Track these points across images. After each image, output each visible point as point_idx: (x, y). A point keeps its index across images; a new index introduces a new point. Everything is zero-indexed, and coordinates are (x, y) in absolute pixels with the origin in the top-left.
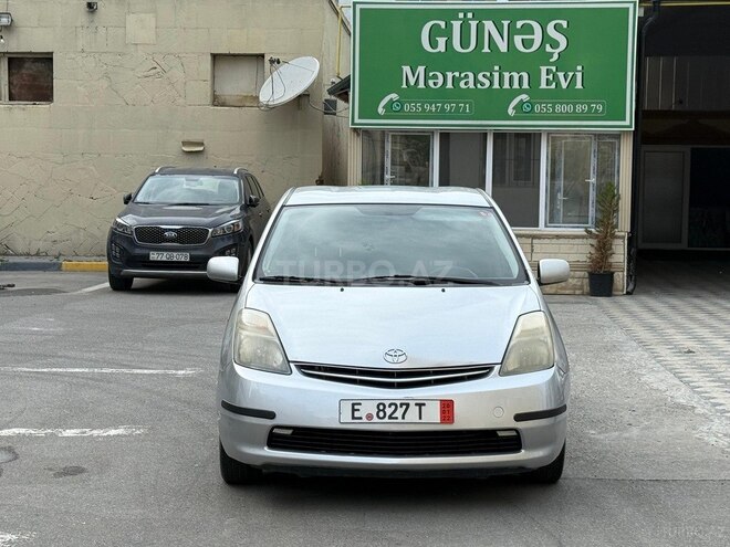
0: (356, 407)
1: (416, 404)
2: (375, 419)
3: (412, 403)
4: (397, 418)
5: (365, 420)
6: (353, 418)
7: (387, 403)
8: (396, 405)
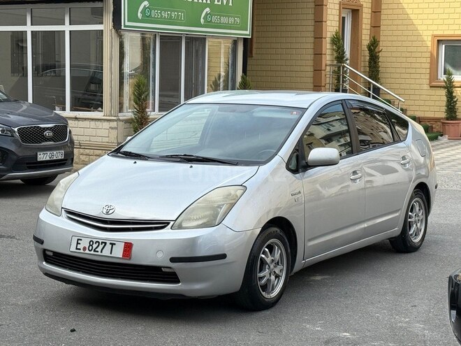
0: (79, 242)
1: (110, 244)
2: (87, 251)
3: (108, 242)
4: (98, 252)
5: (82, 251)
6: (77, 249)
7: (94, 241)
8: (99, 242)
